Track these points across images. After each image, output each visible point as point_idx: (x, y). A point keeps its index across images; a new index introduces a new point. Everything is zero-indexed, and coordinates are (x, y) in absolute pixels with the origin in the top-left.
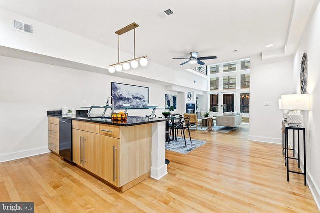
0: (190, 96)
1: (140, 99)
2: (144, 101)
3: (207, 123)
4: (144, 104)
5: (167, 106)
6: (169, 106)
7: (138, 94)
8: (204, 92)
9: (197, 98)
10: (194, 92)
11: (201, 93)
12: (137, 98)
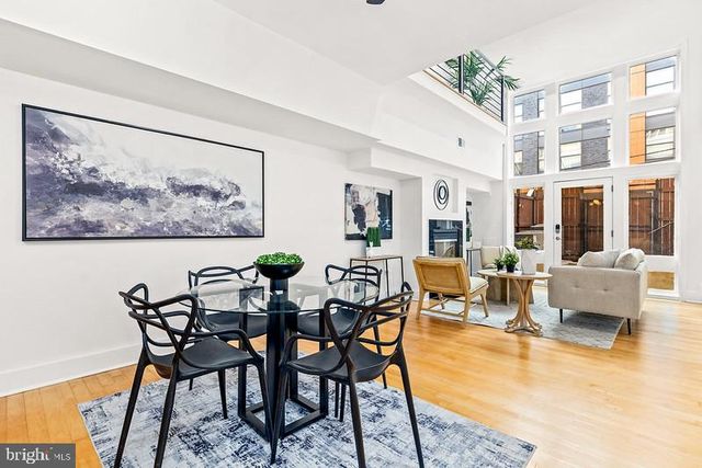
0: (442, 193)
1: (216, 195)
2: (241, 205)
3: (506, 290)
4: (238, 216)
5: (354, 229)
6: (362, 226)
7: (199, 173)
8: (493, 182)
9: (469, 203)
10: (456, 181)
11: (483, 187)
12: (196, 190)
